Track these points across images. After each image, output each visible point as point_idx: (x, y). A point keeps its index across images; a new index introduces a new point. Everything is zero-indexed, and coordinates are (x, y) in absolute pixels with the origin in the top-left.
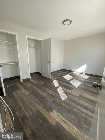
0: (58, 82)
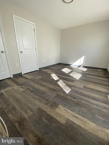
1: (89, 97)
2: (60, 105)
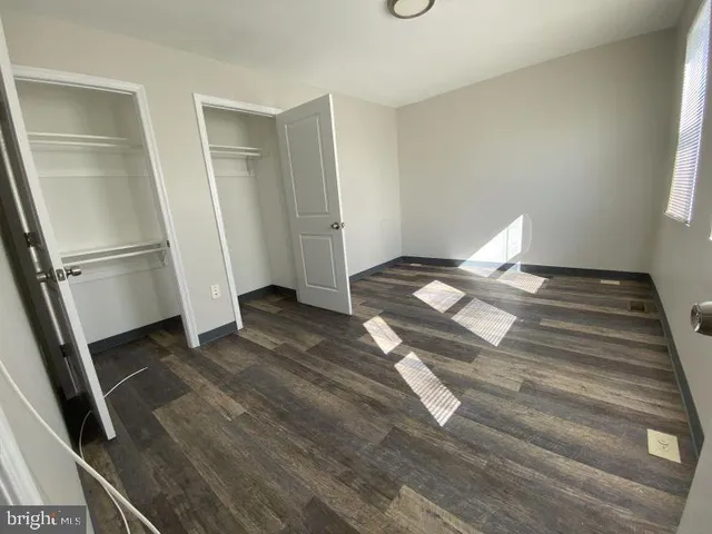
0: (394, 328)
2: (404, 487)
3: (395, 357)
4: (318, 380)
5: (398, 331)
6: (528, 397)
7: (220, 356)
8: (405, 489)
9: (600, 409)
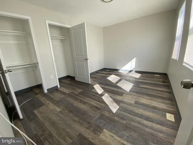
0: (102, 87)
1: (141, 116)
2: (104, 129)
3: (102, 95)
4: (81, 101)
5: (103, 88)
6: (136, 105)
7: (53, 95)
8: (104, 130)
9: (154, 108)
